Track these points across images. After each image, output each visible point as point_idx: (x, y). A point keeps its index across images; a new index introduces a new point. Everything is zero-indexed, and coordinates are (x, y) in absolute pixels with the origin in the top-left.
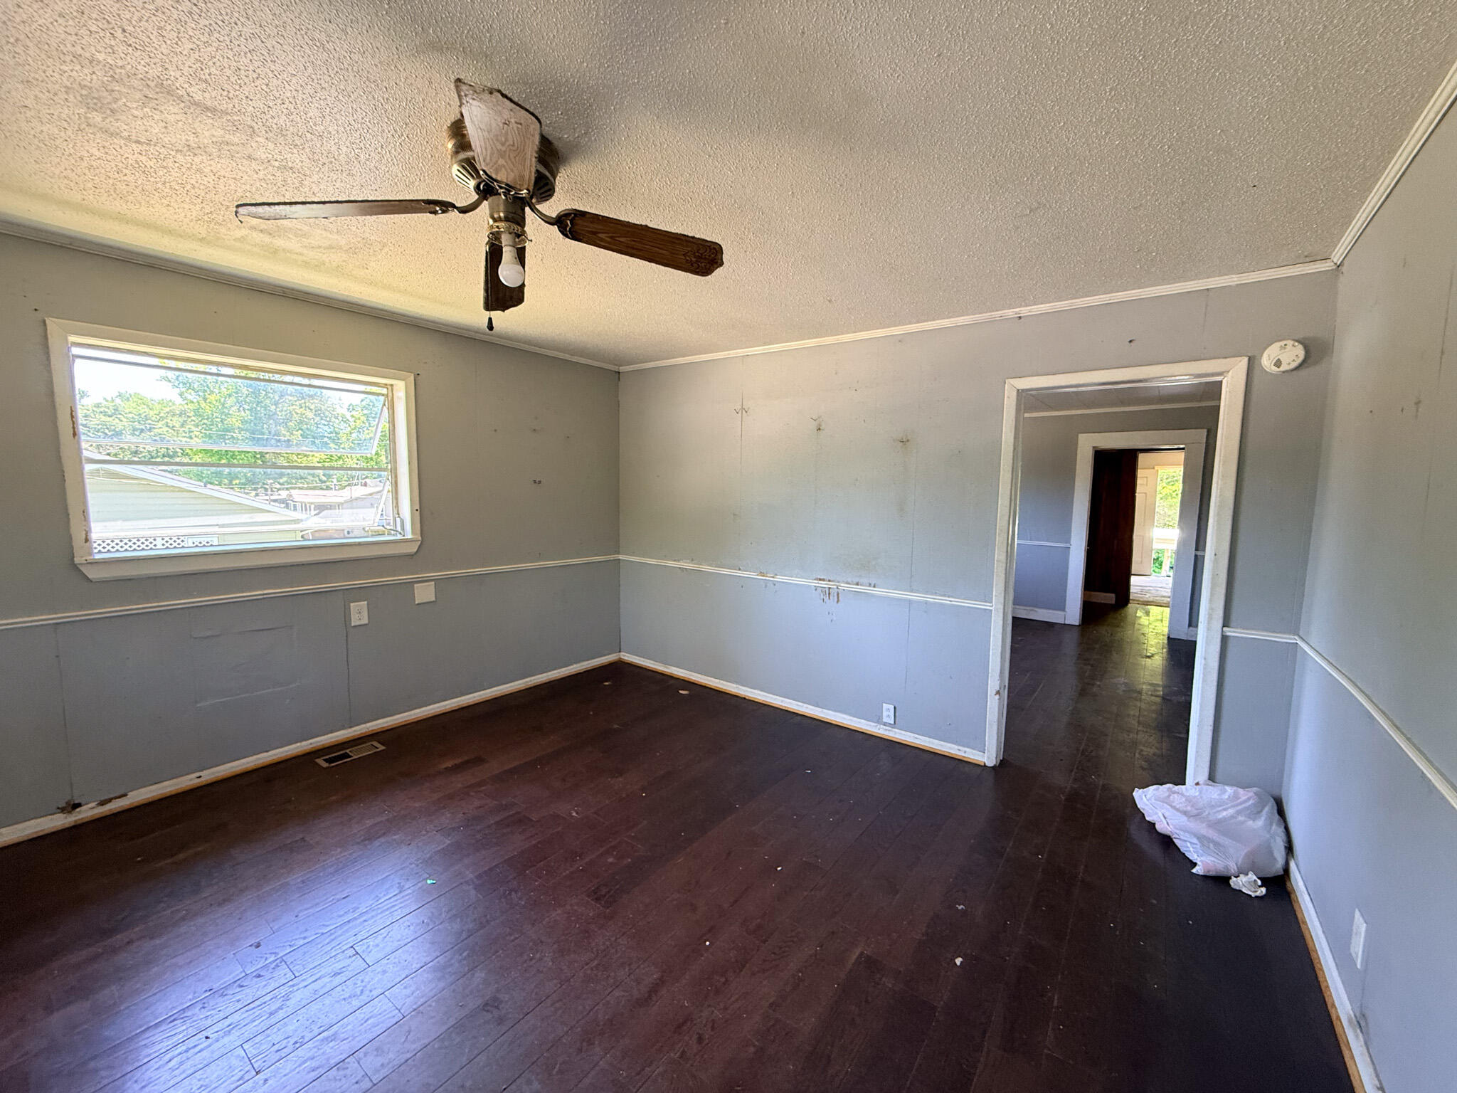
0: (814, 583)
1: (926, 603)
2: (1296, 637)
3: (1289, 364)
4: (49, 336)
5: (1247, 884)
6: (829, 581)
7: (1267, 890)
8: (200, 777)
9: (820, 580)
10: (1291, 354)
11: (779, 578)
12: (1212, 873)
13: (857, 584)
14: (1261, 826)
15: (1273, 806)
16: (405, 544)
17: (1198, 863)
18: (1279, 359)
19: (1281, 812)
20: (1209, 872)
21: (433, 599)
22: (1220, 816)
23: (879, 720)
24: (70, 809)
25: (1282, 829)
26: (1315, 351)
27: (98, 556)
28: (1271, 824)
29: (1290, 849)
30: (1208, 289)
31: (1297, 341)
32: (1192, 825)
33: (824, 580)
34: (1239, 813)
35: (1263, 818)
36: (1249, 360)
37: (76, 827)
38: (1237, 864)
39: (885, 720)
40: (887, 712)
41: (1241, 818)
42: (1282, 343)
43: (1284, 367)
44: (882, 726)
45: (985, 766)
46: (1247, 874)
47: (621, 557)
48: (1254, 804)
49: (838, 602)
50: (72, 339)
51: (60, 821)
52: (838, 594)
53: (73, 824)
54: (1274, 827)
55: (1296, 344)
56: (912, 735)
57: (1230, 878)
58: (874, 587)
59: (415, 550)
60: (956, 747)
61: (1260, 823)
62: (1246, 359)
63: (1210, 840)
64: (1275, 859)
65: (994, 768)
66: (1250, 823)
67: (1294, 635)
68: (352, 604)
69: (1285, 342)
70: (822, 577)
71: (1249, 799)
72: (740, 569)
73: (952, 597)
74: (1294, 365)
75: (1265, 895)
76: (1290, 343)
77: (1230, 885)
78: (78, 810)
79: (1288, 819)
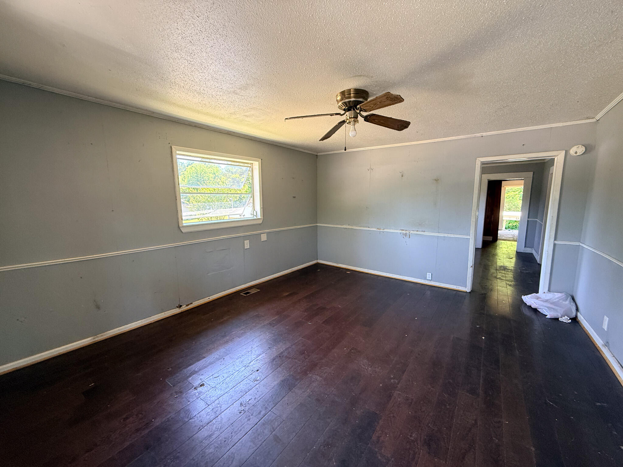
0: (401, 231)
1: (444, 237)
2: (579, 243)
3: (580, 153)
4: (173, 152)
5: (565, 319)
6: (406, 230)
7: (571, 321)
8: (209, 299)
9: (402, 230)
10: (581, 150)
11: (385, 230)
12: (553, 317)
13: (417, 231)
14: (568, 303)
15: (570, 298)
16: (258, 220)
17: (548, 315)
18: (576, 151)
19: (573, 299)
20: (552, 317)
21: (266, 240)
22: (554, 301)
23: (425, 278)
24: (179, 307)
25: (574, 304)
26: (588, 149)
27: (184, 225)
28: (571, 302)
29: (577, 310)
30: (551, 128)
31: (582, 145)
32: (545, 304)
33: (404, 230)
34: (560, 300)
35: (568, 301)
36: (566, 152)
37: (182, 313)
38: (561, 314)
39: (428, 278)
40: (429, 276)
41: (561, 301)
42: (578, 146)
43: (578, 154)
44: (426, 281)
45: (466, 292)
46: (564, 317)
47: (318, 225)
48: (565, 297)
49: (409, 237)
50: (178, 152)
51: (177, 311)
52: (409, 235)
53: (181, 312)
54: (572, 303)
55: (583, 146)
56: (438, 283)
57: (559, 318)
58: (424, 232)
59: (261, 222)
60: (455, 286)
61: (567, 302)
62: (564, 151)
63: (551, 308)
64: (573, 313)
65: (470, 292)
66: (564, 302)
67: (579, 242)
68: (245, 241)
69: (579, 146)
70: (403, 229)
71: (563, 296)
72: (369, 227)
73: (454, 234)
74: (581, 153)
75: (571, 322)
76: (580, 146)
77: (559, 320)
78: (182, 307)
79: (576, 301)
